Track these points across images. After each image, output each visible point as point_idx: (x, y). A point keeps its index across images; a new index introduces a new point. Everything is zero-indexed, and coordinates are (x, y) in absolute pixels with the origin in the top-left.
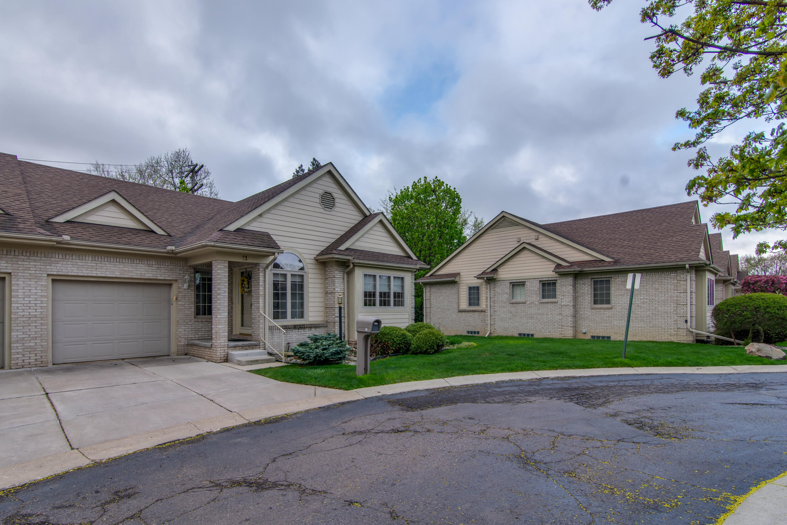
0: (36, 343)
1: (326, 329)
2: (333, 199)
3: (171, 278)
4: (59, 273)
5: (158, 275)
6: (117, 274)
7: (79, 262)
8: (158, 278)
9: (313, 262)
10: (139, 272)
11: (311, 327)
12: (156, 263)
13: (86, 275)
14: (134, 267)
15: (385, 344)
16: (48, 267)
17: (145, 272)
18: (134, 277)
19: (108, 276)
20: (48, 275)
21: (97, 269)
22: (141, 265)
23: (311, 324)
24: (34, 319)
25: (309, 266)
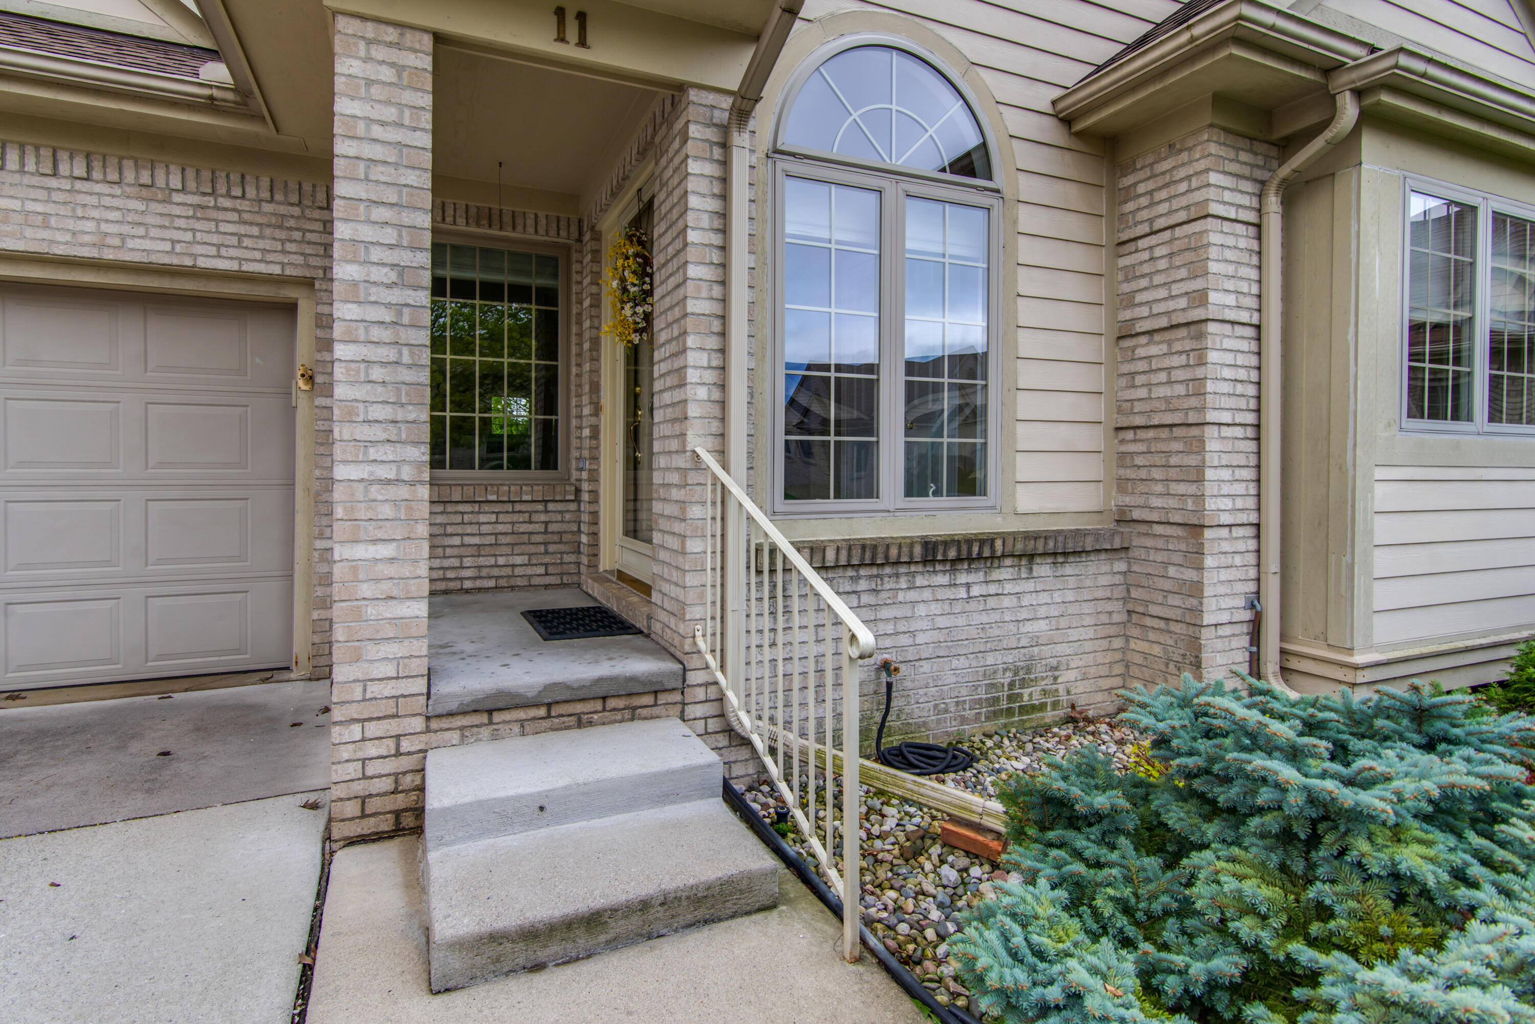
1: (1121, 566)
3: (276, 270)
5: (199, 250)
8: (202, 263)
10: (90, 226)
12: (192, 185)
14: (57, 196)
17: (125, 229)
18: (60, 251)
22: (98, 188)
23: (1035, 536)
25: (1025, 156)
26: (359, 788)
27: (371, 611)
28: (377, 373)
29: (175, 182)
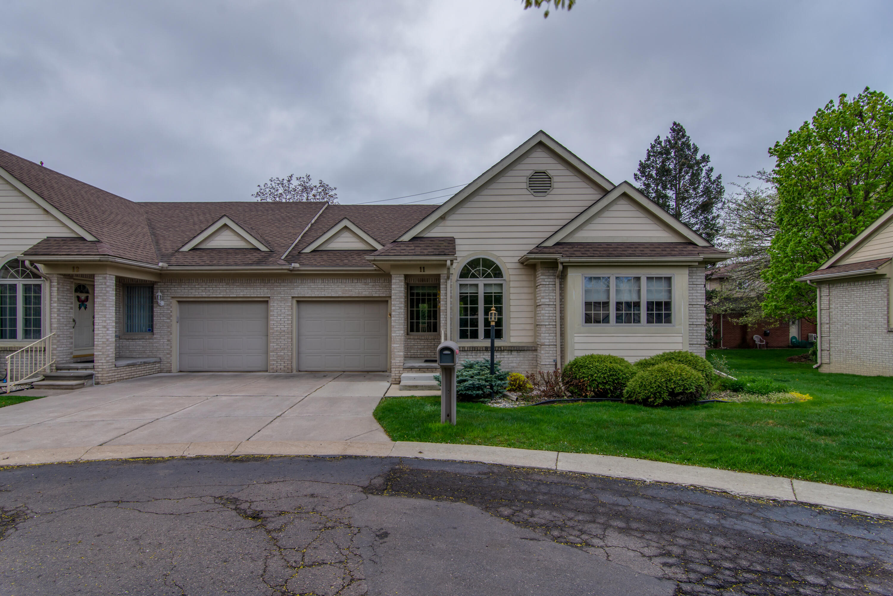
0: (284, 353)
1: (535, 353)
2: (550, 178)
3: (385, 295)
4: (299, 295)
5: (373, 293)
6: (340, 294)
7: (313, 285)
8: (374, 295)
9: (518, 266)
10: (357, 291)
11: (511, 351)
12: (372, 281)
13: (317, 295)
14: (353, 286)
15: (580, 382)
16: (292, 291)
17: (362, 290)
18: (353, 295)
19: (333, 295)
20: (293, 297)
21: (324, 290)
22: (359, 284)
23: (511, 347)
24: (283, 333)
25: (511, 272)
26: (395, 377)
27: (396, 353)
28: (397, 321)
29: (370, 281)
